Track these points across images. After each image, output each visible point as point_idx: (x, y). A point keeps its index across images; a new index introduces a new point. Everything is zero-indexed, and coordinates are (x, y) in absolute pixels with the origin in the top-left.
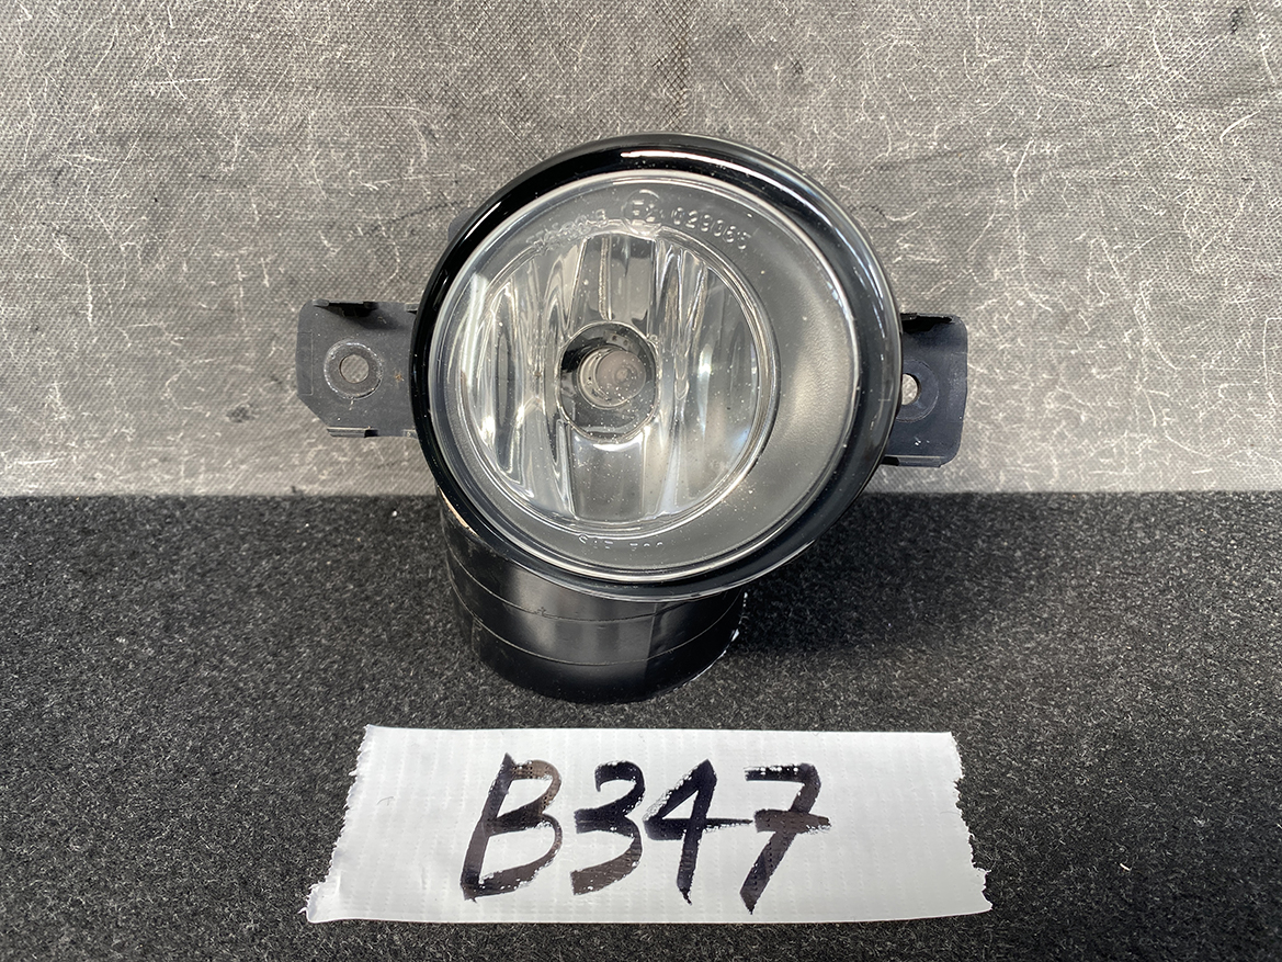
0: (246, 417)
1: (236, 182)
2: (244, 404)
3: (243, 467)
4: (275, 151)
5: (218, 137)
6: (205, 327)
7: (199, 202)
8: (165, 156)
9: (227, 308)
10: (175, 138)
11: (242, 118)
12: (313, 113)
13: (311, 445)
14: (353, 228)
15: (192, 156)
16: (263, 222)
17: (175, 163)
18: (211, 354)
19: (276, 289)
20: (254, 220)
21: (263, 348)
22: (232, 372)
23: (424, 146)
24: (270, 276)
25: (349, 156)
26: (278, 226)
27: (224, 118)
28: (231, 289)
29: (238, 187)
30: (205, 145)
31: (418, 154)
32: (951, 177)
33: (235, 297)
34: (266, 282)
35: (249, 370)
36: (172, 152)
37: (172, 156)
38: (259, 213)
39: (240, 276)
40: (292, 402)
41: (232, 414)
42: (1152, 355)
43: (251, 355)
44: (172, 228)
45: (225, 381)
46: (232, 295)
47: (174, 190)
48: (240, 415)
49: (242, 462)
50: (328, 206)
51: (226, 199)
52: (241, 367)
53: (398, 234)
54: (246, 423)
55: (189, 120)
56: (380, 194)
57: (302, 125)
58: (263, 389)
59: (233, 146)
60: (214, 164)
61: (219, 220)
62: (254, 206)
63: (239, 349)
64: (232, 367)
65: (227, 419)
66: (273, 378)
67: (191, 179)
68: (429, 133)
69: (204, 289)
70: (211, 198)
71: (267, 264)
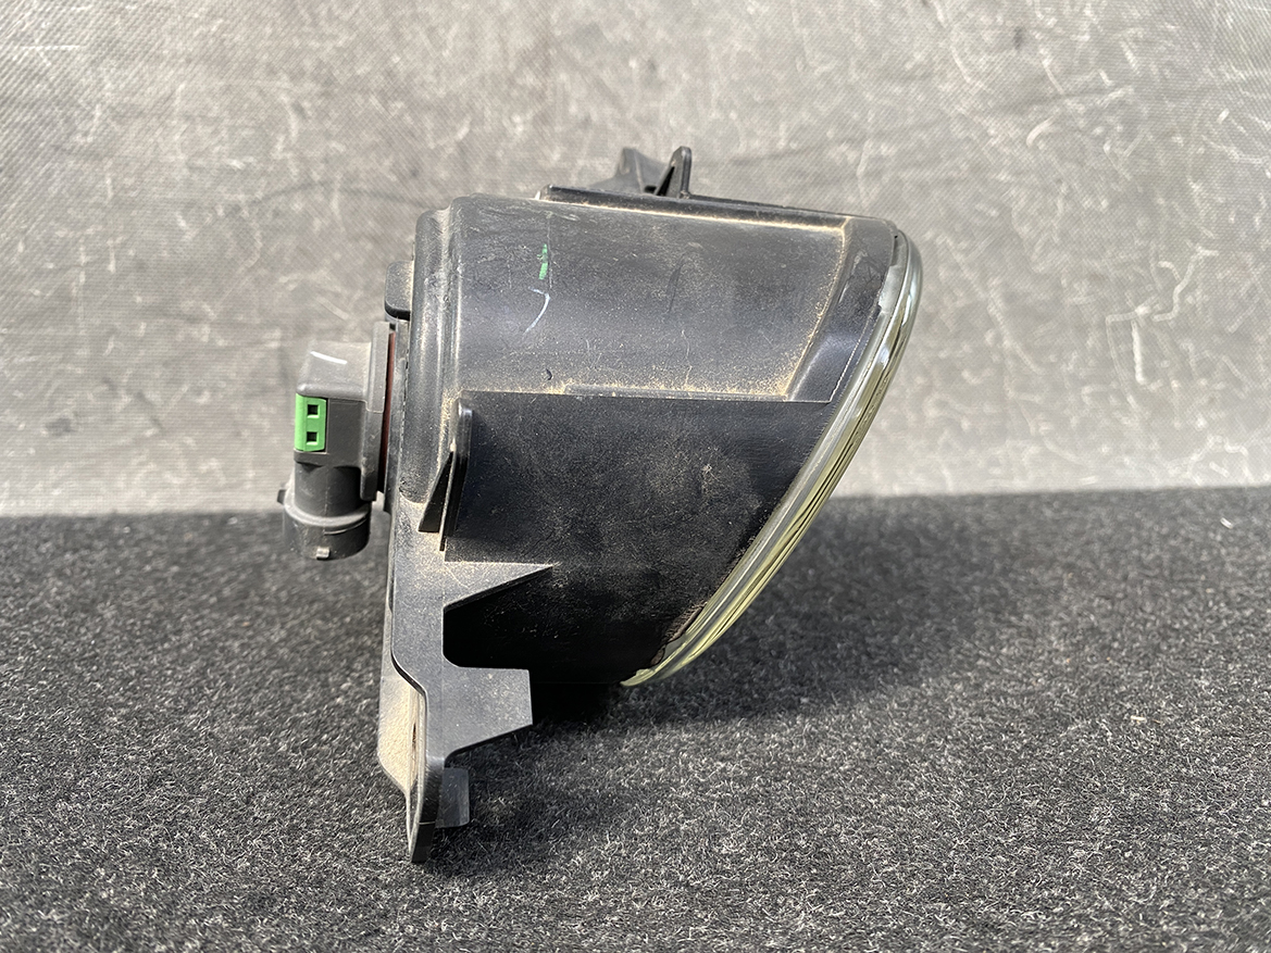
0: (68, 430)
1: (93, 155)
2: (67, 413)
3: (56, 492)
4: (137, 124)
5: (79, 106)
6: (34, 317)
7: (48, 175)
8: (18, 123)
9: (64, 296)
10: (32, 105)
11: (106, 88)
12: (182, 86)
13: (142, 464)
14: (213, 209)
15: (48, 125)
16: (116, 200)
17: (26, 132)
18: (36, 351)
19: (121, 275)
20: (105, 197)
21: (98, 343)
22: (59, 373)
23: (293, 126)
24: (117, 258)
25: (216, 132)
26: (133, 205)
27: (88, 86)
28: (72, 272)
29: (94, 160)
30: (64, 114)
31: (287, 131)
32: (802, 174)
33: (74, 284)
34: (112, 267)
35: (80, 371)
36: (25, 120)
37: (25, 124)
38: (114, 188)
39: (83, 259)
40: (126, 410)
41: (51, 426)
42: (1016, 358)
43: (83, 353)
44: (12, 202)
45: (49, 385)
46: (72, 282)
47: (22, 159)
48: (61, 427)
49: (55, 486)
50: (189, 184)
51: (79, 172)
52: (69, 367)
53: (261, 215)
54: (67, 438)
55: (51, 85)
56: (245, 173)
57: (169, 98)
58: (91, 396)
59: (93, 116)
60: (69, 134)
61: (67, 196)
62: (108, 181)
63: (70, 345)
64: (61, 367)
65: (44, 433)
66: (106, 381)
67: (42, 149)
68: (299, 110)
69: (39, 273)
70: (63, 170)
71: (115, 248)
